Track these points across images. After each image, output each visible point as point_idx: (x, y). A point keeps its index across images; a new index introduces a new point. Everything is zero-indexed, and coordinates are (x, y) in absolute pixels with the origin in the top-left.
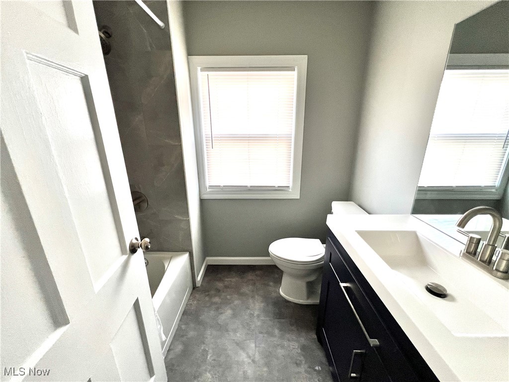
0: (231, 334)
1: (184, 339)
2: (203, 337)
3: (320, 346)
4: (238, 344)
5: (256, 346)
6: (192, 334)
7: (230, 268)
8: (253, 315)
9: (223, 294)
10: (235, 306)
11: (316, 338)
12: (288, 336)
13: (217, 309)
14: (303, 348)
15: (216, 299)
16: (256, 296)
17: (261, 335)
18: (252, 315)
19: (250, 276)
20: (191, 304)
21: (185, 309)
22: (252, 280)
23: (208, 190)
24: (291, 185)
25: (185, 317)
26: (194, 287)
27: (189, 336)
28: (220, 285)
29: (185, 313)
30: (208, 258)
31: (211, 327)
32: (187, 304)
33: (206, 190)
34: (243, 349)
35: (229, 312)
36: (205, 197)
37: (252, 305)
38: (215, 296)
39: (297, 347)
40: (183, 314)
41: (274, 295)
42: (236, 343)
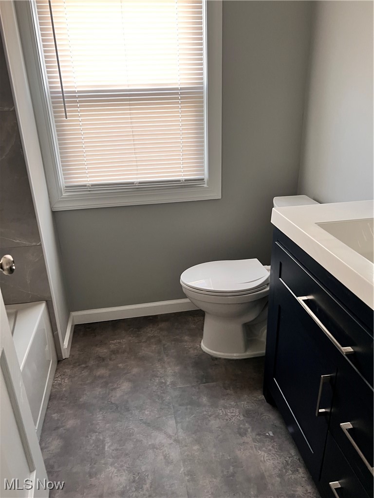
0: (137, 412)
1: (61, 430)
2: (92, 424)
3: (271, 407)
4: (148, 425)
5: (177, 423)
6: (71, 423)
7: (115, 325)
8: (165, 383)
9: (111, 363)
10: (134, 375)
11: (264, 398)
12: (222, 402)
13: (106, 383)
14: (248, 414)
15: (102, 371)
16: (166, 359)
17: (183, 408)
18: (162, 384)
19: (150, 331)
20: (60, 384)
21: (51, 392)
22: (154, 337)
23: (64, 195)
24: (206, 176)
25: (55, 402)
26: (60, 361)
27: (68, 426)
28: (103, 351)
29: (52, 397)
30: (73, 314)
31: (101, 409)
32: (53, 385)
33: (62, 195)
34: (158, 429)
35: (126, 386)
36: (60, 207)
37: (162, 371)
38: (98, 366)
39: (237, 414)
40: (50, 399)
41: (192, 352)
42: (145, 423)
